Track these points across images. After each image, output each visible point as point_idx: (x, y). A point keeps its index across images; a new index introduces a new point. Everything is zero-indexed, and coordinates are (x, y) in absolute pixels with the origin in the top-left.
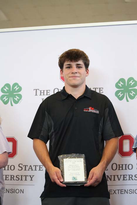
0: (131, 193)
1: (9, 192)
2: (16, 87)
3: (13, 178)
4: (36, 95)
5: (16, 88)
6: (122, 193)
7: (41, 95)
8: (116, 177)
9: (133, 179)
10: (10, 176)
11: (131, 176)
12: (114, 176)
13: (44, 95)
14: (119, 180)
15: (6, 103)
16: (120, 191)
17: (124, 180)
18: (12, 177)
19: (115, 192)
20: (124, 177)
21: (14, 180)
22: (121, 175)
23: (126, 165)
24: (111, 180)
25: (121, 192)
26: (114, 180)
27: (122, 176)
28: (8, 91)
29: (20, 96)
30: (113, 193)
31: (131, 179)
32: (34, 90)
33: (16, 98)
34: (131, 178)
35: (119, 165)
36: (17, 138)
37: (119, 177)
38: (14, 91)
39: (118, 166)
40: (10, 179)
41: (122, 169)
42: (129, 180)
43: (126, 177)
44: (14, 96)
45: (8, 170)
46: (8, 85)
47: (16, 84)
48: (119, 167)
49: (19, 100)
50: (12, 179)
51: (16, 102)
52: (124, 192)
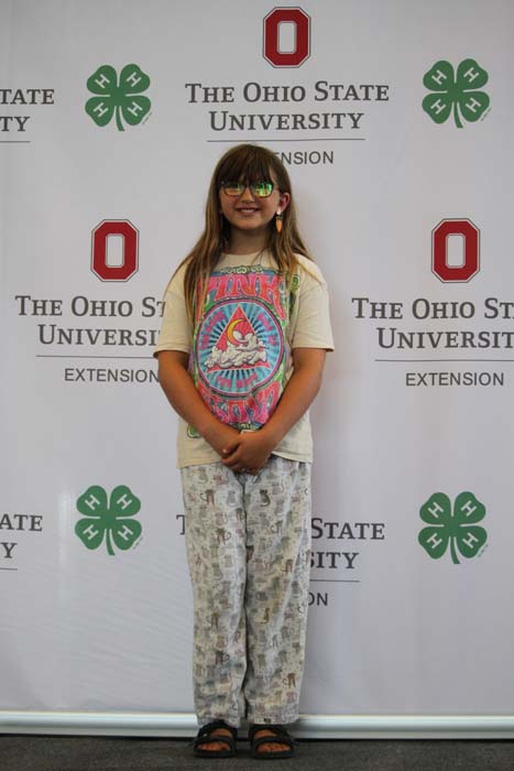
0: (469, 382)
1: (116, 379)
2: (132, 77)
3: (128, 338)
4: (193, 100)
5: (134, 80)
6: (443, 382)
7: (206, 101)
8: (426, 338)
9: (476, 344)
10: (119, 334)
11: (468, 336)
12: (421, 335)
13: (215, 100)
14: (435, 346)
15: (102, 121)
16: (437, 378)
17: (449, 346)
18: (126, 334)
19: (422, 379)
20: (449, 339)
21: (130, 343)
22: (440, 334)
23: (454, 304)
24: (410, 345)
25: (441, 379)
26: (421, 346)
27: (444, 337)
28: (109, 88)
29: (146, 104)
30: (416, 382)
31: (468, 343)
32: (187, 85)
33: (133, 107)
34: (470, 340)
35: (435, 305)
36: (135, 223)
37: (435, 337)
38: (126, 86)
39: (432, 307)
40: (119, 341)
41: (444, 316)
42: (464, 345)
43: (454, 339)
44: (128, 103)
45: (113, 314)
46: (107, 71)
47: (131, 69)
48: (436, 310)
49: (141, 114)
50: (125, 341)
51: (133, 121)
52: (448, 381)
